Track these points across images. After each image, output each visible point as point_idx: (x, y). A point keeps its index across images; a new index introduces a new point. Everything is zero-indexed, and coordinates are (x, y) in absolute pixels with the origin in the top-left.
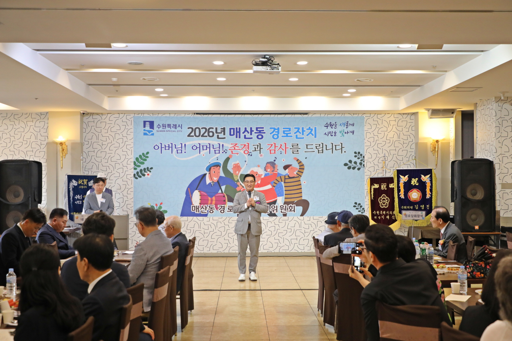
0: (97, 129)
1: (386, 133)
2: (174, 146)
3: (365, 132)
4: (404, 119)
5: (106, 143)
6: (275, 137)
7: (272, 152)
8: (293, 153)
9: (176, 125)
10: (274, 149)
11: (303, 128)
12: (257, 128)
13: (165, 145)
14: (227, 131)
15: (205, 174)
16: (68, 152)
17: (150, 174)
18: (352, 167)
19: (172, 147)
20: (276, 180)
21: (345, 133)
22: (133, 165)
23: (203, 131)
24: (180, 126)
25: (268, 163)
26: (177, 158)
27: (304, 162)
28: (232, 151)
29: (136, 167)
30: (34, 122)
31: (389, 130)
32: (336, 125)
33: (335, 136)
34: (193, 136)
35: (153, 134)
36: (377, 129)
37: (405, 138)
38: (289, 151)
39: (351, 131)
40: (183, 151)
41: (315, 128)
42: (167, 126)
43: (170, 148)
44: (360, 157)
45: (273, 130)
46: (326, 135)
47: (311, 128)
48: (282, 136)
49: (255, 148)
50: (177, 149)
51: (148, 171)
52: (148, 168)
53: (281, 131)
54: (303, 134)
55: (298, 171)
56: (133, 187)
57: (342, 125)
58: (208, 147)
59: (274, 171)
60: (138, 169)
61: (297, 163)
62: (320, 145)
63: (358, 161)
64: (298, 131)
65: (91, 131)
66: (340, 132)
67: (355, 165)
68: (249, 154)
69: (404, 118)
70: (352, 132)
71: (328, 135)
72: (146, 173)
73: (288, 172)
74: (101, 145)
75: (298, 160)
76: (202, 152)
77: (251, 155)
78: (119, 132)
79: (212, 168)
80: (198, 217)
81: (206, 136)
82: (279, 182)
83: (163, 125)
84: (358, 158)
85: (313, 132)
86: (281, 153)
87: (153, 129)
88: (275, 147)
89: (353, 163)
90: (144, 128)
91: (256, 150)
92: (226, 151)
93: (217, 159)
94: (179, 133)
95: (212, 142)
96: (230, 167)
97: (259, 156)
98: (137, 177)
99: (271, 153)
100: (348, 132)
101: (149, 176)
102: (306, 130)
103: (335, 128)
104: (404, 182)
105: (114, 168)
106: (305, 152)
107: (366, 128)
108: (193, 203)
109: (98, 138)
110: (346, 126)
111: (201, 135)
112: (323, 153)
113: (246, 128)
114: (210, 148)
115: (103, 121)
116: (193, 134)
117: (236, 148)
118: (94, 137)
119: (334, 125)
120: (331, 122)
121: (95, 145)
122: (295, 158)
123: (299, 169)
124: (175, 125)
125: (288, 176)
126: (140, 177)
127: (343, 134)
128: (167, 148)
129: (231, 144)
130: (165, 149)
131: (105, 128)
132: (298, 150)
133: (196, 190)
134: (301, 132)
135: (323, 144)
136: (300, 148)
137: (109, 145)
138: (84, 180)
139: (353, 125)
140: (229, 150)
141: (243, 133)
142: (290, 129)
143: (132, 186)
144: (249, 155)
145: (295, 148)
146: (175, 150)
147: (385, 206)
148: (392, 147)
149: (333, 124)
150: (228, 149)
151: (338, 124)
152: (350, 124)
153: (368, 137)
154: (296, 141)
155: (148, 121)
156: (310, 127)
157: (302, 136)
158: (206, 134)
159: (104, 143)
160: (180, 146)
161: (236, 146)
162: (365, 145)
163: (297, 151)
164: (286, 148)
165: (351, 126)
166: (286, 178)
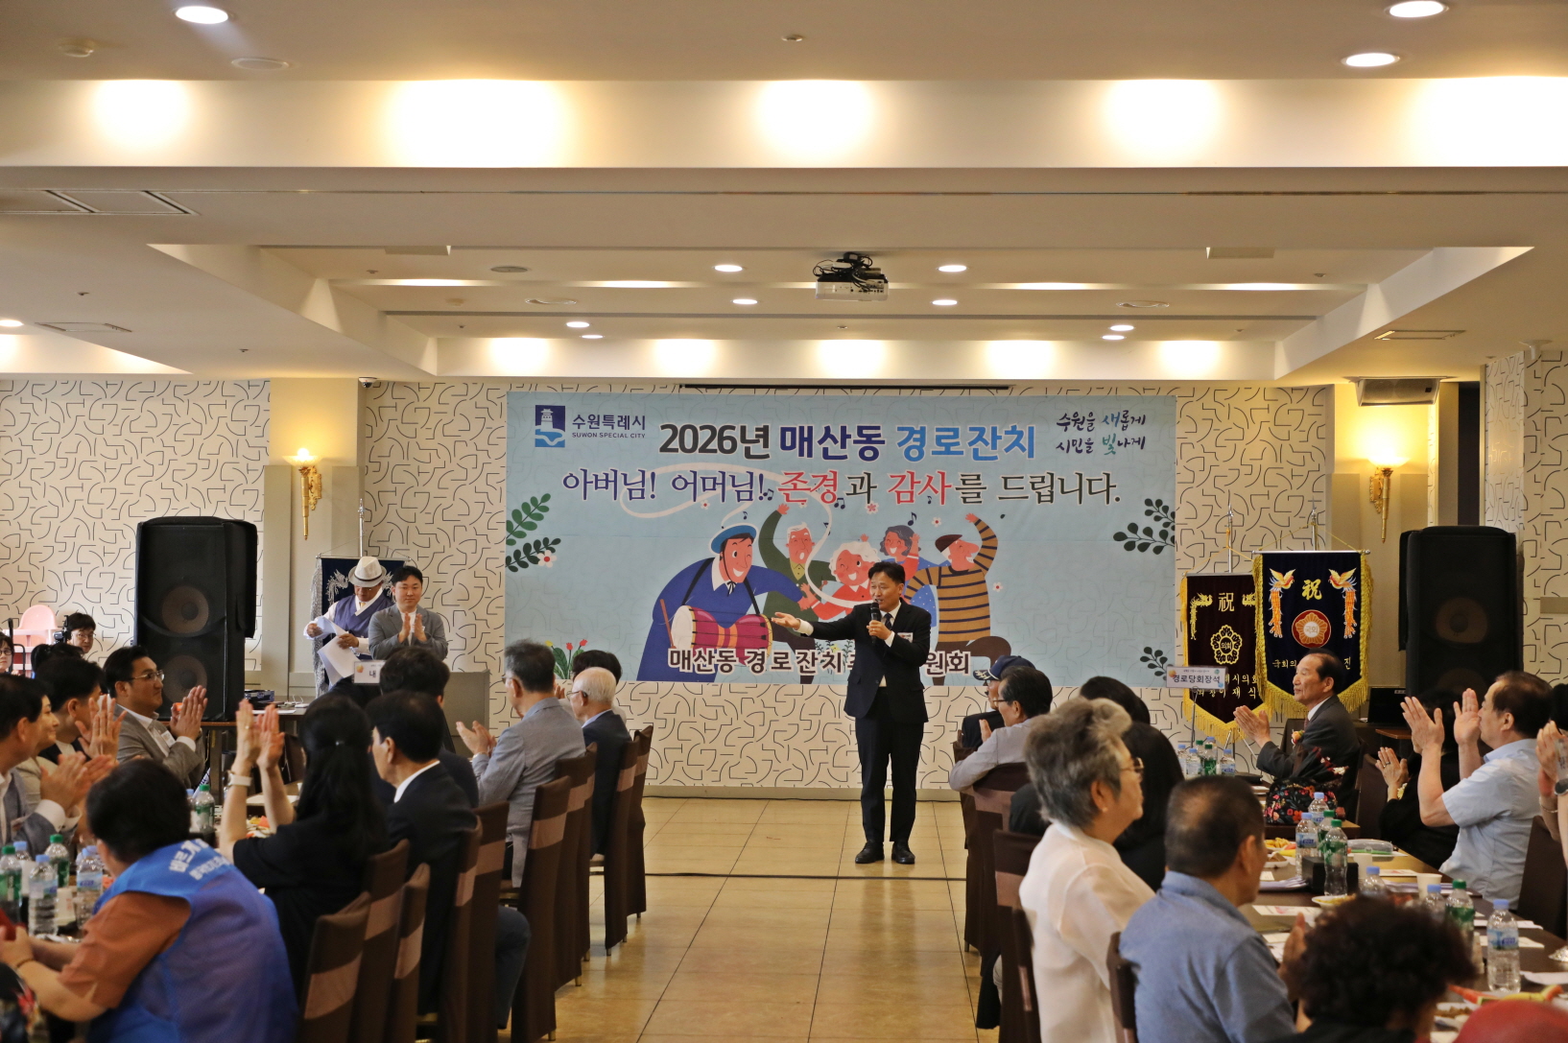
1: (1241, 445)
2: (621, 479)
3: (1178, 442)
5: (429, 468)
6: (914, 453)
7: (905, 497)
8: (965, 502)
9: (627, 418)
11: (994, 430)
12: (860, 429)
13: (596, 476)
14: (774, 437)
15: (710, 561)
16: (323, 493)
17: (553, 557)
18: (1137, 544)
19: (615, 481)
20: (915, 578)
21: (1120, 444)
22: (503, 533)
23: (704, 436)
24: (641, 421)
25: (890, 529)
26: (629, 512)
27: (996, 527)
28: (787, 495)
29: (512, 537)
30: (230, 405)
31: (1250, 434)
33: (1088, 452)
34: (676, 450)
35: (561, 444)
36: (1214, 434)
37: (1298, 459)
39: (1137, 440)
40: (647, 495)
41: (1031, 430)
42: (601, 420)
43: (611, 485)
44: (1161, 513)
45: (907, 433)
46: (1063, 449)
47: (1018, 429)
48: (934, 453)
49: (855, 486)
51: (548, 548)
52: (546, 540)
53: (931, 436)
54: (994, 447)
55: (979, 554)
56: (504, 594)
57: (1109, 420)
58: (720, 481)
60: (520, 544)
62: (1043, 478)
63: (1157, 527)
64: (980, 438)
65: (388, 435)
66: (1104, 440)
67: (1145, 539)
68: (836, 502)
70: (1139, 442)
72: (540, 556)
73: (950, 557)
74: (416, 475)
75: (978, 522)
76: (702, 497)
77: (843, 507)
78: (466, 436)
79: (730, 542)
80: (687, 684)
81: (715, 451)
82: (922, 584)
83: (592, 418)
84: (1157, 519)
85: (1024, 442)
86: (929, 502)
87: (564, 429)
88: (913, 483)
89: (1140, 532)
90: (538, 427)
91: (858, 491)
92: (770, 494)
93: (745, 518)
95: (729, 469)
96: (781, 541)
97: (866, 508)
98: (516, 565)
99: (899, 501)
100: (1126, 443)
101: (549, 564)
102: (1003, 435)
107: (1180, 430)
108: (675, 642)
109: (405, 454)
110: (1120, 425)
111: (699, 446)
112: (1051, 501)
113: (828, 429)
114: (723, 484)
116: (675, 444)
117: (800, 485)
119: (1086, 421)
120: (1076, 413)
121: (399, 474)
122: (970, 517)
123: (983, 547)
125: (950, 568)
126: (525, 565)
127: (1111, 447)
128: (602, 484)
129: (786, 474)
130: (597, 488)
133: (684, 604)
134: (990, 442)
135: (1052, 475)
136: (985, 488)
137: (439, 473)
139: (1142, 421)
141: (821, 442)
142: (956, 431)
143: (502, 591)
144: (836, 505)
146: (623, 490)
147: (1231, 658)
150: (776, 489)
152: (1133, 418)
153: (1186, 457)
154: (974, 467)
155: (547, 407)
156: (1014, 427)
157: (991, 453)
158: (714, 445)
160: (640, 479)
162: (1178, 478)
164: (943, 486)
165: (1136, 423)
166: (943, 573)
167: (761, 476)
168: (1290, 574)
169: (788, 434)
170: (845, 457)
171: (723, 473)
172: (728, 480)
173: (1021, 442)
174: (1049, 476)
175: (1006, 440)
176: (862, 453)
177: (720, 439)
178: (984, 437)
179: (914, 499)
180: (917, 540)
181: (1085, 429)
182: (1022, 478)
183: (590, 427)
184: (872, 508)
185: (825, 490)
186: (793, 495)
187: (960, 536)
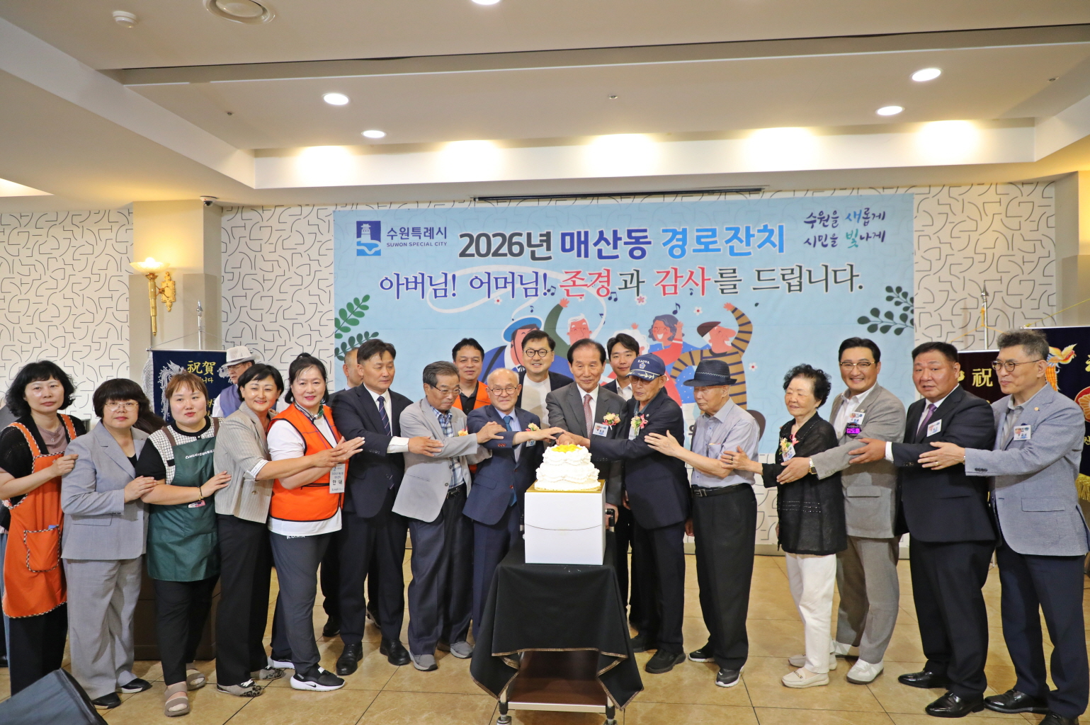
0: (252, 244)
1: (974, 236)
4: (1025, 198)
5: (272, 276)
6: (677, 252)
7: (670, 290)
8: (723, 292)
9: (432, 230)
10: (674, 283)
11: (748, 229)
12: (630, 232)
13: (407, 279)
14: (556, 241)
15: (502, 349)
16: (177, 297)
19: (423, 283)
20: (679, 360)
21: (862, 238)
22: (332, 328)
24: (443, 230)
25: (657, 318)
26: (435, 308)
27: (751, 314)
28: (568, 291)
29: (339, 332)
31: (983, 225)
32: (837, 217)
33: (833, 246)
34: (473, 255)
35: (378, 253)
37: (1029, 247)
38: (713, 288)
39: (878, 233)
40: (449, 293)
41: (781, 228)
42: (411, 231)
43: (419, 286)
44: (901, 299)
46: (810, 244)
47: (769, 228)
48: (694, 251)
49: (626, 281)
50: (435, 287)
54: (748, 244)
55: (736, 338)
57: (852, 217)
58: (510, 281)
59: (673, 337)
61: (732, 317)
62: (792, 270)
63: (898, 311)
64: (735, 236)
65: (239, 250)
66: (847, 235)
67: (887, 322)
68: (609, 295)
69: (1025, 193)
70: (879, 236)
71: (814, 246)
73: (710, 341)
74: (262, 282)
75: (735, 310)
76: (496, 294)
77: (616, 300)
78: (301, 249)
81: (505, 255)
82: (686, 365)
83: (403, 230)
84: (898, 304)
85: (775, 239)
86: (691, 294)
87: (379, 240)
88: (676, 277)
89: (882, 316)
90: (359, 239)
91: (629, 285)
92: (553, 290)
93: (532, 311)
94: (440, 248)
95: (518, 270)
97: (636, 300)
99: (665, 294)
100: (868, 237)
102: (756, 233)
103: (835, 225)
104: (1060, 364)
105: (291, 334)
106: (754, 289)
107: (917, 224)
109: (253, 266)
110: (862, 221)
111: (492, 251)
112: (800, 290)
113: (601, 233)
115: (265, 224)
116: (472, 250)
117: (578, 282)
118: (246, 263)
121: (248, 282)
122: (728, 306)
123: (739, 332)
124: (430, 230)
125: (711, 351)
127: (854, 241)
129: (566, 273)
130: (407, 289)
131: (270, 242)
132: (735, 285)
134: (744, 240)
135: (800, 267)
136: (741, 280)
137: (280, 280)
138: (206, 362)
140: (561, 286)
141: (596, 244)
142: (714, 231)
144: (610, 298)
145: (729, 280)
146: (429, 290)
148: (992, 274)
149: (829, 216)
150: (558, 286)
151: (842, 214)
152: (874, 215)
153: (923, 248)
154: (729, 262)
155: (366, 222)
156: (766, 226)
157: (747, 250)
158: (505, 250)
159: (268, 276)
161: (577, 276)
162: (916, 267)
163: (732, 287)
164: (703, 280)
165: (876, 219)
167: (545, 275)
168: (1070, 349)
169: (568, 239)
170: (617, 257)
171: (513, 274)
172: (517, 279)
173: (772, 239)
174: (798, 268)
175: (759, 237)
176: (631, 253)
177: (510, 245)
178: (739, 235)
179: (678, 291)
180: (681, 326)
181: (830, 226)
182: (774, 270)
183: (402, 238)
184: (641, 300)
185: (600, 285)
186: (573, 291)
187: (719, 323)
